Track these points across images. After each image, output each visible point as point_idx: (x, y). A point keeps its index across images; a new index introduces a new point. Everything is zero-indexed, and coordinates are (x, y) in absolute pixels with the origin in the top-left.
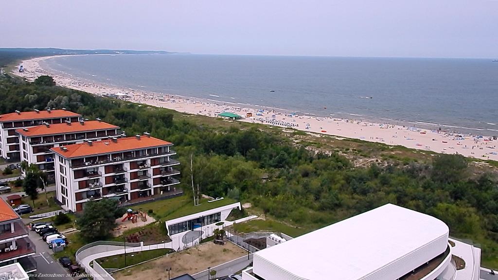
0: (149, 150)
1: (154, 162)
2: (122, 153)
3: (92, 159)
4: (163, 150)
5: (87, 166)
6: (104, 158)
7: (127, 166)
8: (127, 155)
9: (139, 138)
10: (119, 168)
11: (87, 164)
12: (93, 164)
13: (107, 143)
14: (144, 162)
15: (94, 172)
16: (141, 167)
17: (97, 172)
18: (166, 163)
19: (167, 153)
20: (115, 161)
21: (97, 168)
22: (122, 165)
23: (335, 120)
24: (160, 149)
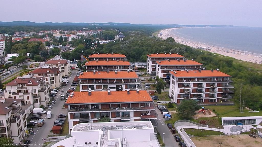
0: (217, 78)
1: (219, 85)
2: (202, 78)
4: (225, 79)
5: (185, 82)
6: (193, 79)
7: (204, 85)
8: (205, 79)
10: (200, 85)
12: (188, 81)
13: (195, 72)
14: (214, 84)
15: (187, 85)
16: (211, 86)
18: (226, 86)
19: (227, 81)
20: (198, 81)
21: (189, 84)
22: (202, 84)
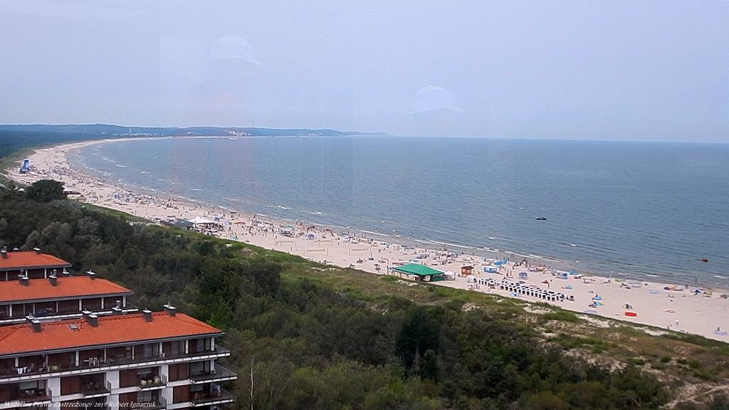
0: (167, 345)
1: (176, 372)
2: (103, 349)
3: (35, 361)
4: (200, 346)
5: (21, 376)
6: (61, 359)
7: (113, 380)
8: (115, 353)
9: (149, 318)
10: (96, 383)
11: (20, 371)
12: (35, 372)
13: (74, 326)
14: (155, 370)
15: (37, 390)
16: (144, 382)
17: (44, 390)
18: (207, 374)
19: (208, 352)
20: (85, 366)
21: (45, 381)
22: (103, 375)
23: (666, 288)
24: (193, 342)
